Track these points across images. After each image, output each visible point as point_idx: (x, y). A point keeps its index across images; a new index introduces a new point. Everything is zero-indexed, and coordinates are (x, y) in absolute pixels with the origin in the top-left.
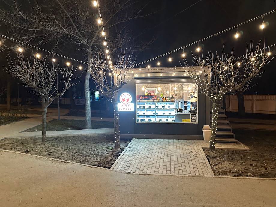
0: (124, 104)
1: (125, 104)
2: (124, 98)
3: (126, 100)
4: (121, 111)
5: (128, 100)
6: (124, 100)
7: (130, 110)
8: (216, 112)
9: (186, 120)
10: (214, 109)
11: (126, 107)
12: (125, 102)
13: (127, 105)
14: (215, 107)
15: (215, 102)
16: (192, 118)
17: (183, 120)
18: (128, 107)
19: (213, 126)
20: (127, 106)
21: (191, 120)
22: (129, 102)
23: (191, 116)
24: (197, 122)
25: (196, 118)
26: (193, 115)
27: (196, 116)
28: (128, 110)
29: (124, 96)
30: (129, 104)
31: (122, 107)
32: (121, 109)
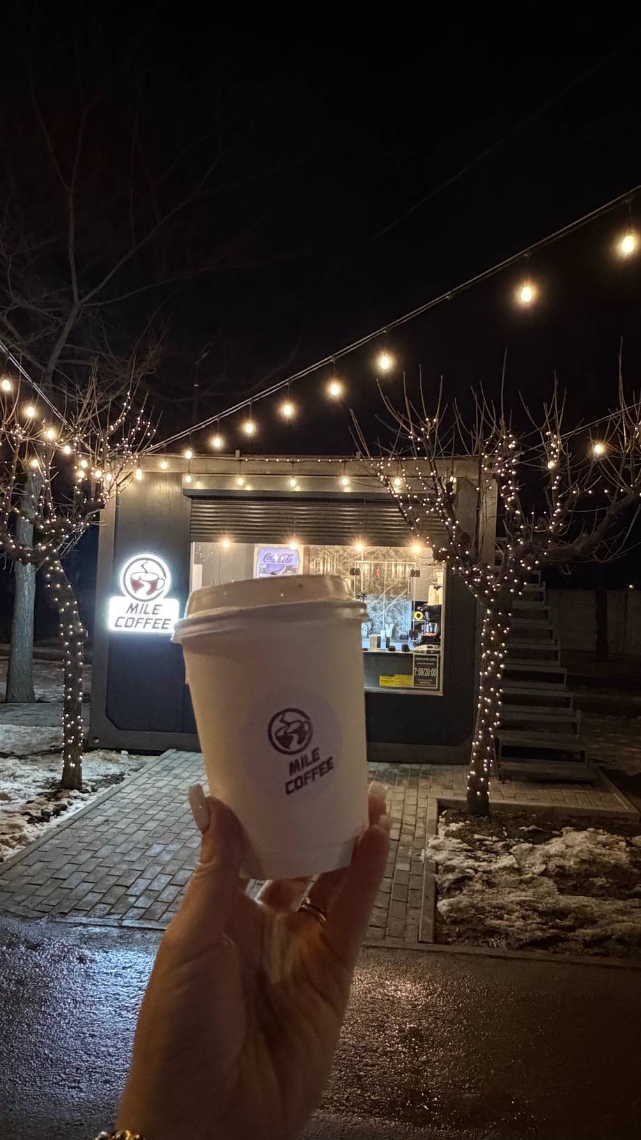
0: (135, 602)
1: (141, 604)
2: (136, 577)
3: (147, 587)
4: (123, 630)
5: (154, 585)
6: (136, 585)
7: (160, 626)
8: (492, 646)
9: (393, 679)
10: (488, 635)
11: (142, 615)
12: (142, 593)
13: (151, 605)
14: (492, 625)
15: (490, 606)
16: (421, 672)
17: (381, 678)
18: (154, 617)
19: (483, 708)
20: (150, 610)
21: (416, 682)
22: (156, 593)
23: (416, 661)
24: (438, 690)
25: (435, 672)
26: (421, 659)
27: (435, 662)
28: (154, 627)
29: (137, 567)
30: (157, 601)
31: (129, 615)
32: (122, 622)
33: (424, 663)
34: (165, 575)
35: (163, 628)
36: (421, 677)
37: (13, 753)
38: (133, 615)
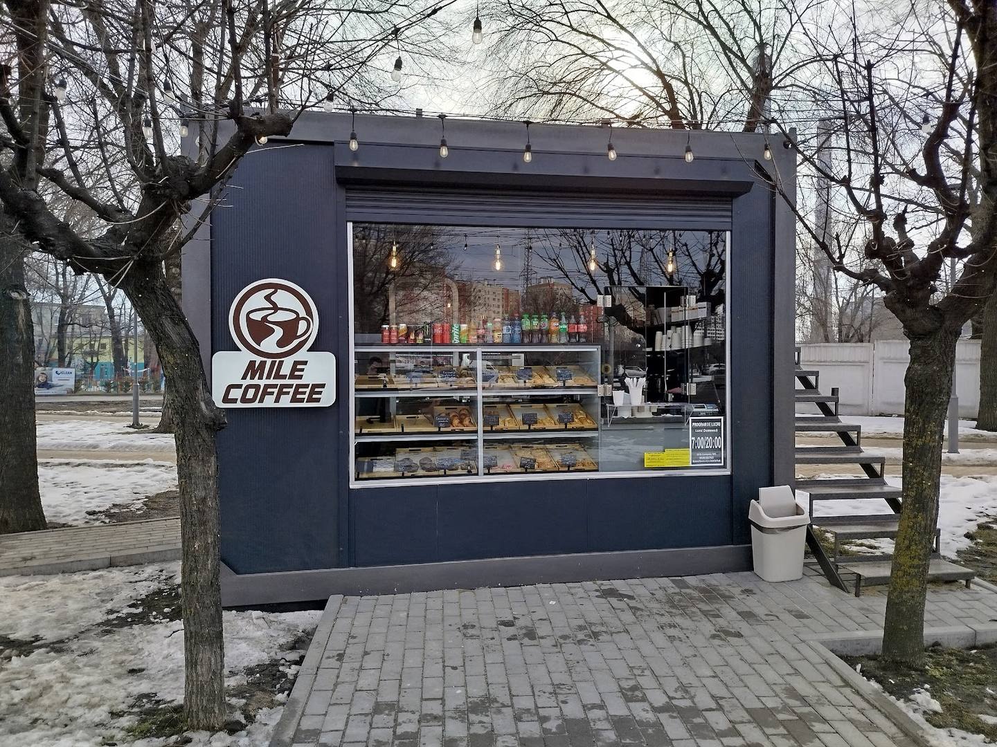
0: (258, 360)
1: (269, 361)
2: (258, 318)
3: (279, 333)
4: (238, 406)
5: (290, 329)
7: (306, 396)
9: (663, 454)
12: (269, 345)
16: (700, 443)
18: (295, 382)
20: (286, 370)
21: (694, 458)
22: (295, 343)
23: (694, 428)
24: (724, 467)
25: (719, 443)
26: (701, 424)
27: (719, 428)
28: (294, 400)
29: (258, 300)
30: (298, 356)
31: (248, 381)
32: (236, 394)
33: (705, 430)
34: (309, 312)
35: (310, 400)
36: (701, 450)
37: (37, 638)
38: (256, 381)
